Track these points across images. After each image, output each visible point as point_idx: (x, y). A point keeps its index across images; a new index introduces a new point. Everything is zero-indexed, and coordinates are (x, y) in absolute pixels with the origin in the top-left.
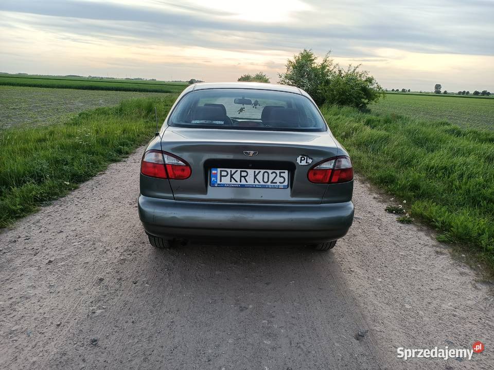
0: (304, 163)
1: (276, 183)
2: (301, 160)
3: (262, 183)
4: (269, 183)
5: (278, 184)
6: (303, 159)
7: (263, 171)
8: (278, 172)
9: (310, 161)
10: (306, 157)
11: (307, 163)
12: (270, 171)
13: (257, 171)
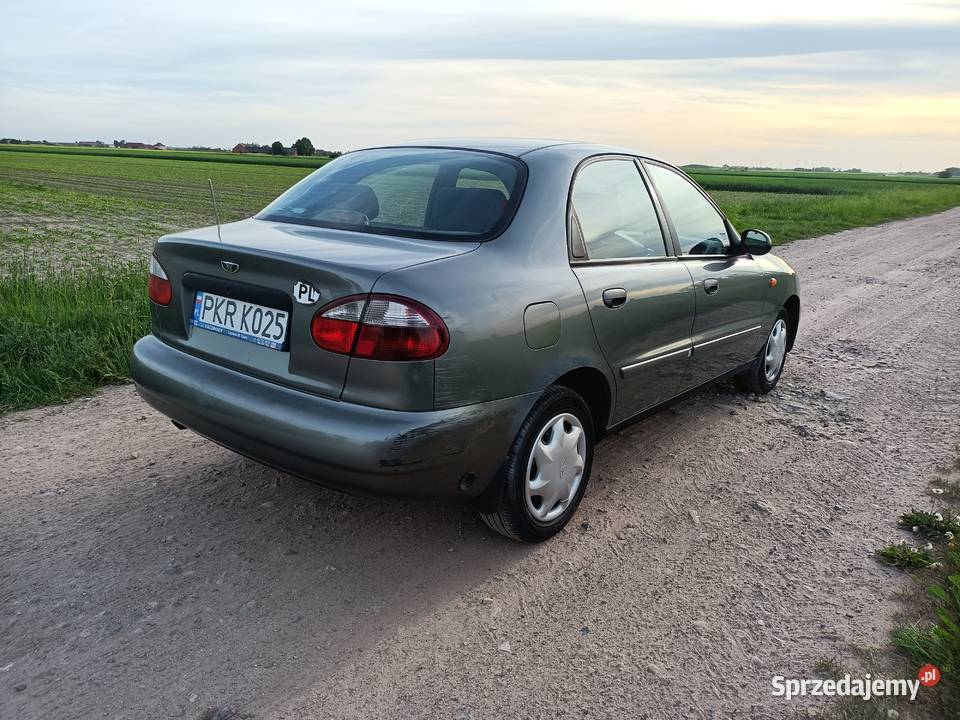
0: (304, 299)
1: (269, 336)
2: (301, 292)
3: (251, 333)
4: (259, 335)
5: (272, 339)
6: (303, 289)
7: (255, 307)
8: (275, 312)
9: (315, 296)
10: (308, 287)
11: (310, 299)
12: (265, 310)
13: (248, 305)
